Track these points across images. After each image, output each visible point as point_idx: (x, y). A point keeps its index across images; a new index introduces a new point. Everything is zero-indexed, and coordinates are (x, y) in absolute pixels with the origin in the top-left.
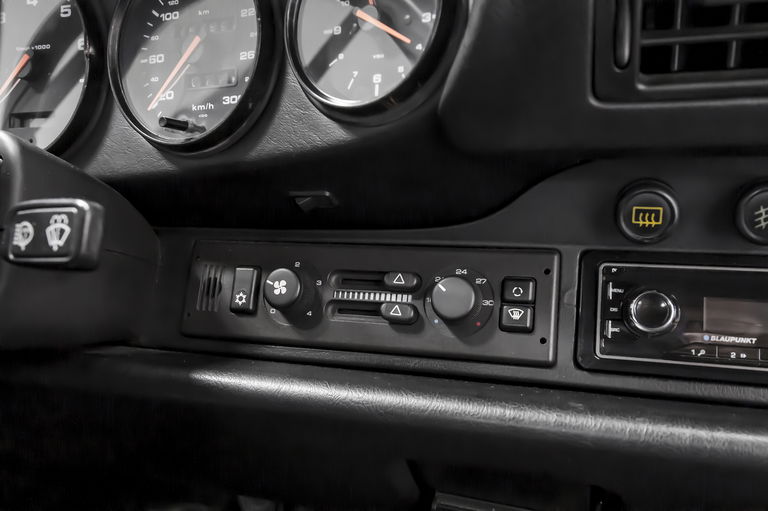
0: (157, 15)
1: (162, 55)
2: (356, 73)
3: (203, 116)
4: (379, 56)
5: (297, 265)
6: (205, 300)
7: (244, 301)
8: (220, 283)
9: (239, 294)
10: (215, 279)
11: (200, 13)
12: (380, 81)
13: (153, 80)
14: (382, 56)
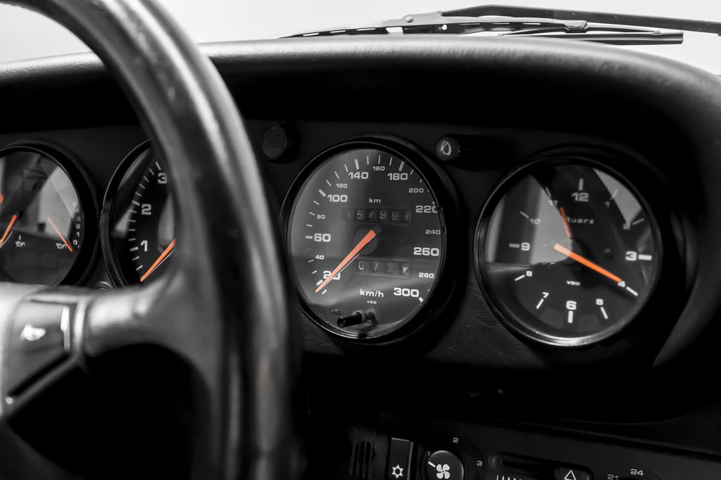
0: (324, 195)
1: (329, 235)
2: (546, 294)
3: (371, 302)
4: (573, 283)
5: (456, 440)
6: (358, 464)
7: (401, 474)
8: (374, 449)
9: (395, 466)
10: (369, 444)
11: (371, 201)
12: (574, 308)
13: (318, 257)
14: (578, 284)
